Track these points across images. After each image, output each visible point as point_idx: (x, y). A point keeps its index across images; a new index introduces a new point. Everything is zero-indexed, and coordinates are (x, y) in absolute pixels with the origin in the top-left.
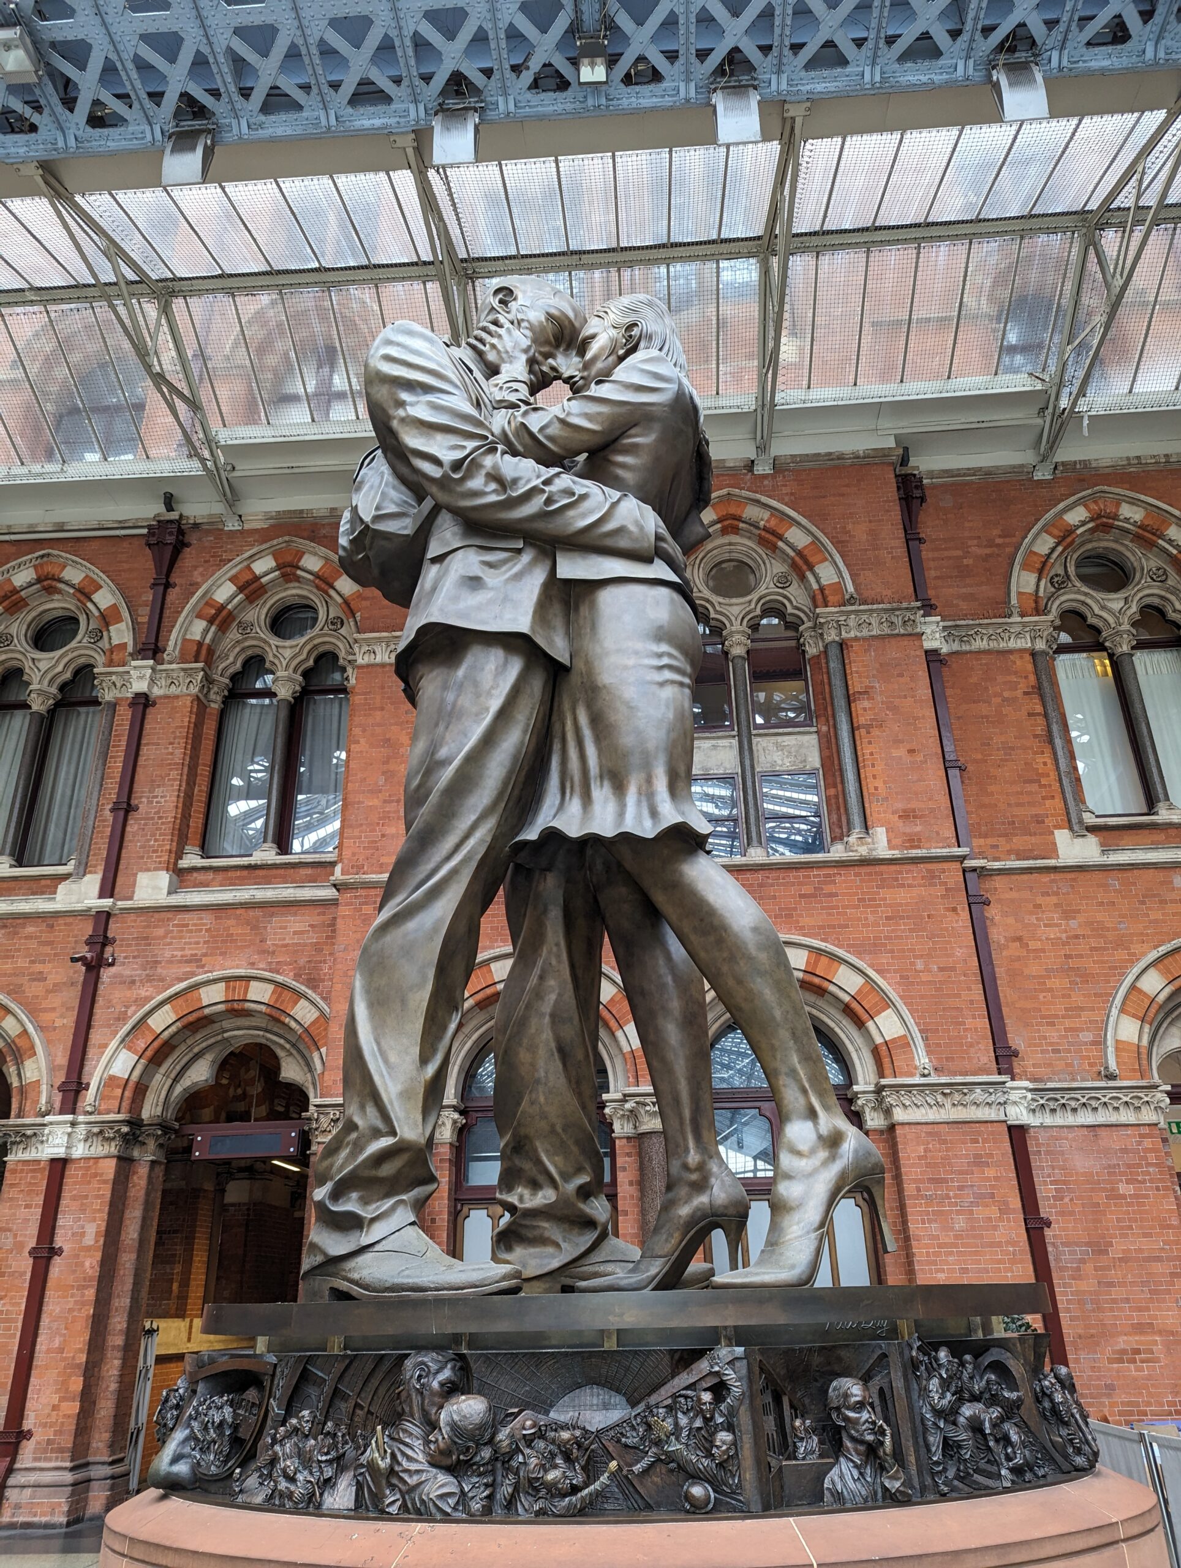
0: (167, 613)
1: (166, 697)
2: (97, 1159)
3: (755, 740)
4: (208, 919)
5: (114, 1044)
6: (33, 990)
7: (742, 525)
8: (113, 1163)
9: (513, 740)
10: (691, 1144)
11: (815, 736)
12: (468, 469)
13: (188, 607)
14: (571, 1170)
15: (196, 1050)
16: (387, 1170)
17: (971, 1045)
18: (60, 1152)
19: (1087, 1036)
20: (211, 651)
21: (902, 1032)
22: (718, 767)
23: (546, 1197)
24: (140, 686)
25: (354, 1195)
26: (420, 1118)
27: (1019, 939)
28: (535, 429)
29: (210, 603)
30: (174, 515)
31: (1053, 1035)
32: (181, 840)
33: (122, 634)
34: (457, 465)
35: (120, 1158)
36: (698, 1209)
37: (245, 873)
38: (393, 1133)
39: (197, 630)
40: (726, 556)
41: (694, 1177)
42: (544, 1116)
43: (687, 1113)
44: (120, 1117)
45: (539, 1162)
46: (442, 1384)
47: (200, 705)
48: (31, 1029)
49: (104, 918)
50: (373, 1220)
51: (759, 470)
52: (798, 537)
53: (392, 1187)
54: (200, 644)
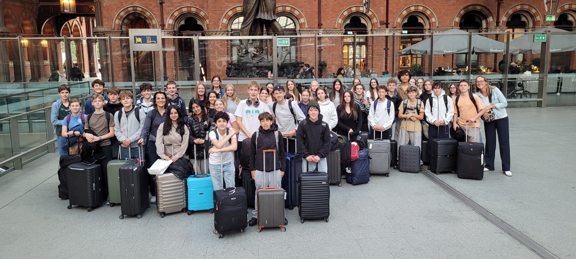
5: (169, 18)
15: (182, 19)
17: (314, 24)
19: (334, 22)
21: (304, 22)
27: (326, 5)
31: (328, 21)
44: (172, 30)
48: (152, 14)
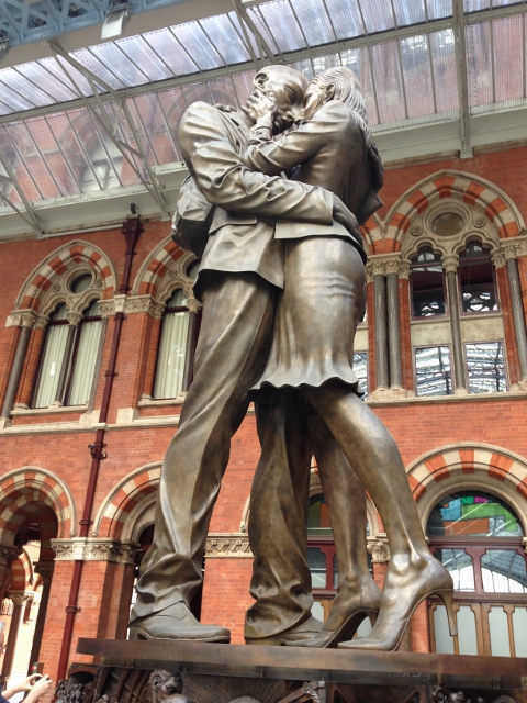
0: (133, 268)
1: (132, 314)
2: (98, 561)
3: (461, 323)
4: (152, 433)
5: (106, 500)
6: (69, 471)
7: (452, 191)
8: (105, 564)
9: (249, 332)
10: (351, 565)
11: (501, 319)
12: (225, 182)
13: (143, 264)
14: (289, 577)
15: (148, 504)
16: (170, 571)
18: (80, 557)
20: (155, 288)
22: (438, 340)
23: (273, 592)
24: (119, 309)
25: (153, 584)
26: (189, 543)
28: (266, 155)
29: (154, 262)
30: (136, 216)
32: (140, 390)
33: (111, 281)
34: (219, 180)
35: (108, 561)
36: (353, 604)
37: (172, 408)
38: (173, 551)
39: (148, 277)
40: (445, 211)
41: (352, 584)
42: (273, 546)
43: (349, 547)
44: (109, 539)
45: (270, 572)
46: (168, 688)
47: (150, 317)
48: (67, 492)
49: (102, 433)
50: (160, 598)
51: (463, 156)
52: (488, 196)
53: (173, 580)
54: (149, 284)
